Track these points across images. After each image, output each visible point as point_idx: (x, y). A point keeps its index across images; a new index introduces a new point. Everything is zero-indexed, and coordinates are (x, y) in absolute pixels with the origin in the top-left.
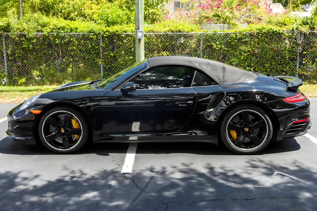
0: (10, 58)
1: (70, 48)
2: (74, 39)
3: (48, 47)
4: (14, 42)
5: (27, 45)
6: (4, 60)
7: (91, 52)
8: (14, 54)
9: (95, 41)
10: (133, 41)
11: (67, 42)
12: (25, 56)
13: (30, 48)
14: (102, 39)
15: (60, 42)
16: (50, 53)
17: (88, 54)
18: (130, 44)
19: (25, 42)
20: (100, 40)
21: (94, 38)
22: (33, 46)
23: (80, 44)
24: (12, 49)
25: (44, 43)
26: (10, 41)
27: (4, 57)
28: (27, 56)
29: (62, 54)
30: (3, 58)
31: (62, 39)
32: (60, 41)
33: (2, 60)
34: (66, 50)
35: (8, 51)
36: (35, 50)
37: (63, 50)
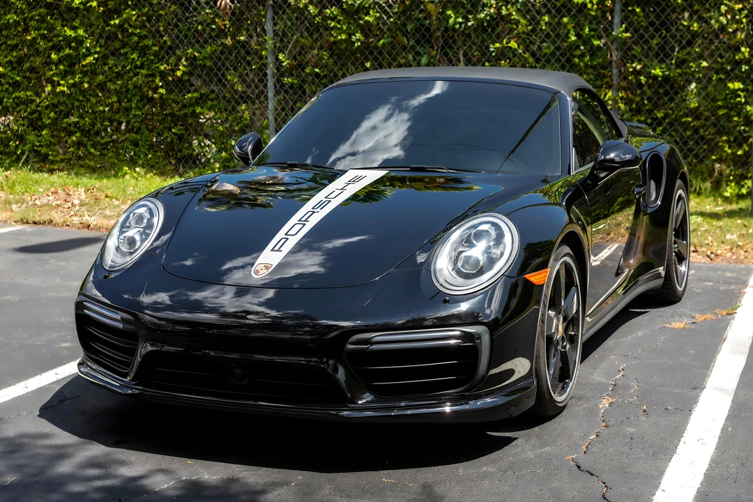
0: (287, 80)
1: (497, 45)
2: (513, 11)
3: (418, 42)
4: (302, 22)
5: (344, 32)
6: (266, 86)
7: (577, 60)
8: (300, 65)
9: (595, 17)
10: (746, 16)
11: (488, 21)
13: (354, 43)
14: (623, 11)
15: (460, 24)
16: (424, 60)
19: (339, 22)
20: (612, 12)
21: (589, 6)
22: (366, 36)
23: (533, 30)
24: (295, 47)
25: (404, 25)
26: (290, 20)
27: (266, 75)
30: (263, 81)
31: (469, 12)
32: (460, 20)
33: (261, 87)
34: (483, 55)
35: (281, 56)
36: (371, 53)
37: (472, 54)
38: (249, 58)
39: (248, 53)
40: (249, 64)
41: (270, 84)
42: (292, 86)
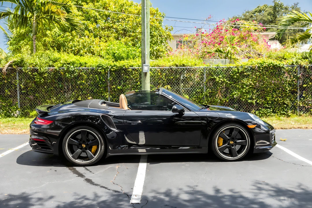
0: (23, 91)
1: (79, 82)
2: (83, 73)
3: (59, 81)
4: (27, 76)
5: (39, 79)
6: (17, 93)
7: (99, 85)
8: (26, 87)
9: (103, 75)
10: (139, 75)
11: (77, 76)
12: (37, 90)
13: (41, 82)
14: (110, 73)
15: (70, 76)
16: (60, 86)
17: (96, 87)
18: (136, 78)
19: (37, 76)
20: (107, 74)
21: (102, 72)
22: (45, 80)
23: (88, 78)
24: (25, 83)
25: (55, 77)
26: (23, 76)
27: (17, 90)
28: (39, 90)
29: (72, 87)
30: (16, 92)
31: (72, 74)
32: (69, 76)
33: (16, 93)
34: (76, 84)
35: (21, 85)
36: (46, 84)
37: (73, 84)
38: (12, 86)
39: (11, 84)
40: (12, 87)
41: (18, 92)
42: (24, 93)
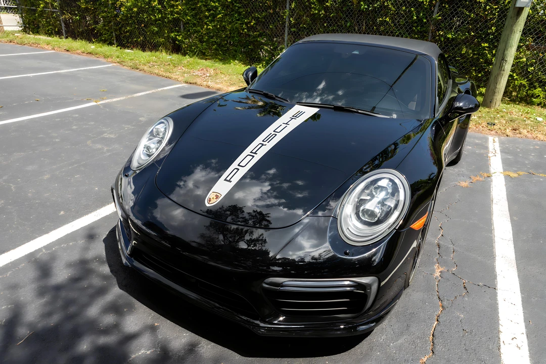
0: (293, 29)
1: (381, 19)
2: (389, 3)
3: (347, 16)
4: (301, 4)
5: (317, 10)
6: (284, 31)
7: (414, 28)
8: (298, 23)
9: (426, 9)
10: (498, 12)
11: (378, 8)
12: (312, 28)
13: (320, 15)
14: (439, 6)
15: (366, 8)
16: (348, 24)
17: (407, 31)
18: (491, 18)
19: (315, 5)
20: (434, 6)
21: (425, 3)
22: (326, 12)
23: (397, 13)
24: (297, 15)
25: (342, 8)
26: (296, 3)
27: (285, 26)
28: (315, 29)
29: (366, 28)
30: (284, 29)
31: (371, 3)
32: (366, 7)
34: (374, 23)
35: (291, 19)
36: (327, 20)
37: (369, 23)
38: (279, 19)
39: (279, 17)
40: (279, 21)
41: (286, 31)
42: (294, 32)
